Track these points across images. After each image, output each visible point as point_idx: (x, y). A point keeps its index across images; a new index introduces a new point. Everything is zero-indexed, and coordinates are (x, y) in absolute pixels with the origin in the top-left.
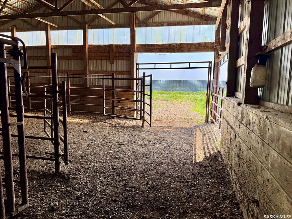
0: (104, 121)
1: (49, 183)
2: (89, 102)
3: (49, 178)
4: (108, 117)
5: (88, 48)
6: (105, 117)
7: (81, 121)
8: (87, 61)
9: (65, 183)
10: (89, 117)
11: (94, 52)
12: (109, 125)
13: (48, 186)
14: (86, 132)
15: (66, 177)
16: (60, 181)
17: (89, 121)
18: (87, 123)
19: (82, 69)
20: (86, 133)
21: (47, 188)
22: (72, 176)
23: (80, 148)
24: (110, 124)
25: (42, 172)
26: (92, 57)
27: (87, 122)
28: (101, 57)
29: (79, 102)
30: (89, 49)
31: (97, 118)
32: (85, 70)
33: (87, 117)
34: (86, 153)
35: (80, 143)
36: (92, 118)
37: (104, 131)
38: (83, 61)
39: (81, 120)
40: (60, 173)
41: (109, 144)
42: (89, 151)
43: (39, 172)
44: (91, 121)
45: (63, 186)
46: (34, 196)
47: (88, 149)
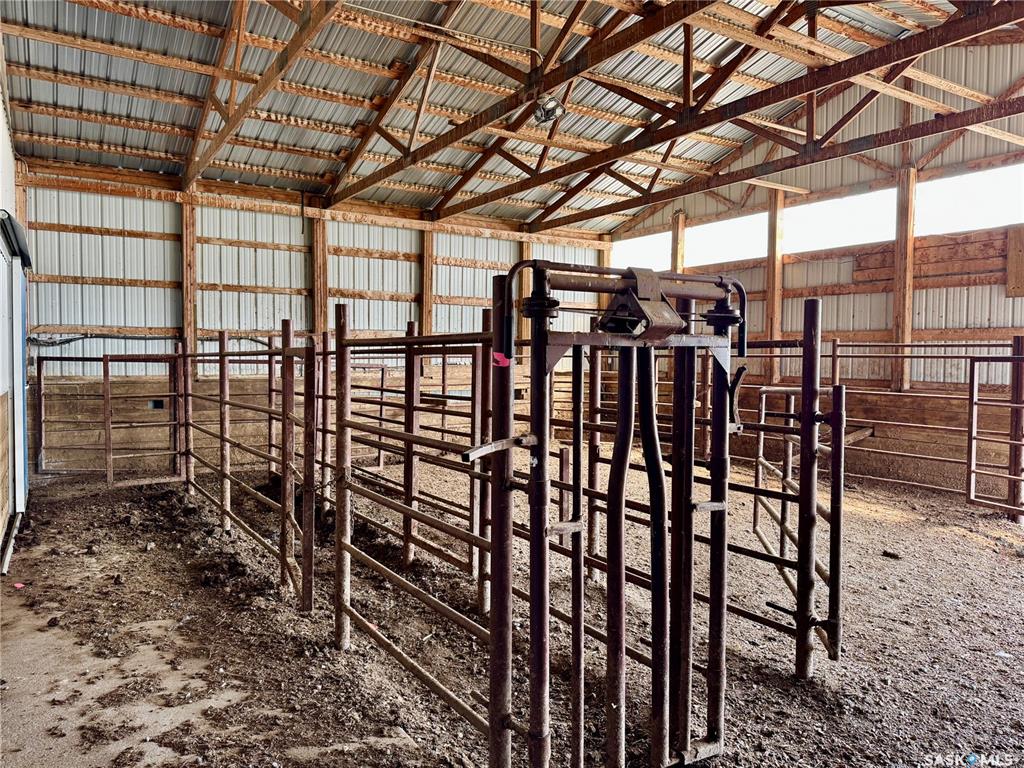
0: (968, 526)
1: (778, 703)
2: (906, 443)
3: (775, 687)
4: (989, 511)
5: (915, 249)
6: (972, 509)
7: (873, 514)
8: (907, 297)
9: (827, 719)
10: (906, 501)
11: (937, 262)
12: (993, 542)
13: (775, 713)
14: (894, 557)
15: (829, 700)
16: (811, 707)
17: (905, 515)
18: (898, 525)
19: (887, 324)
20: (893, 561)
21: (772, 716)
22: (853, 705)
23: (876, 612)
24: (999, 539)
25: (753, 661)
26: (930, 280)
27: (898, 519)
28: (966, 277)
29: (869, 441)
30: (918, 254)
31: (940, 509)
32: (898, 326)
33: (899, 502)
34: (900, 637)
35: (872, 595)
36: (917, 507)
37: (972, 567)
38: (891, 295)
39: (874, 508)
40: (811, 682)
41: (994, 625)
42: (910, 630)
43: (745, 659)
44: (913, 516)
45: (822, 728)
46: (735, 729)
47: (907, 623)
